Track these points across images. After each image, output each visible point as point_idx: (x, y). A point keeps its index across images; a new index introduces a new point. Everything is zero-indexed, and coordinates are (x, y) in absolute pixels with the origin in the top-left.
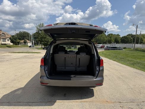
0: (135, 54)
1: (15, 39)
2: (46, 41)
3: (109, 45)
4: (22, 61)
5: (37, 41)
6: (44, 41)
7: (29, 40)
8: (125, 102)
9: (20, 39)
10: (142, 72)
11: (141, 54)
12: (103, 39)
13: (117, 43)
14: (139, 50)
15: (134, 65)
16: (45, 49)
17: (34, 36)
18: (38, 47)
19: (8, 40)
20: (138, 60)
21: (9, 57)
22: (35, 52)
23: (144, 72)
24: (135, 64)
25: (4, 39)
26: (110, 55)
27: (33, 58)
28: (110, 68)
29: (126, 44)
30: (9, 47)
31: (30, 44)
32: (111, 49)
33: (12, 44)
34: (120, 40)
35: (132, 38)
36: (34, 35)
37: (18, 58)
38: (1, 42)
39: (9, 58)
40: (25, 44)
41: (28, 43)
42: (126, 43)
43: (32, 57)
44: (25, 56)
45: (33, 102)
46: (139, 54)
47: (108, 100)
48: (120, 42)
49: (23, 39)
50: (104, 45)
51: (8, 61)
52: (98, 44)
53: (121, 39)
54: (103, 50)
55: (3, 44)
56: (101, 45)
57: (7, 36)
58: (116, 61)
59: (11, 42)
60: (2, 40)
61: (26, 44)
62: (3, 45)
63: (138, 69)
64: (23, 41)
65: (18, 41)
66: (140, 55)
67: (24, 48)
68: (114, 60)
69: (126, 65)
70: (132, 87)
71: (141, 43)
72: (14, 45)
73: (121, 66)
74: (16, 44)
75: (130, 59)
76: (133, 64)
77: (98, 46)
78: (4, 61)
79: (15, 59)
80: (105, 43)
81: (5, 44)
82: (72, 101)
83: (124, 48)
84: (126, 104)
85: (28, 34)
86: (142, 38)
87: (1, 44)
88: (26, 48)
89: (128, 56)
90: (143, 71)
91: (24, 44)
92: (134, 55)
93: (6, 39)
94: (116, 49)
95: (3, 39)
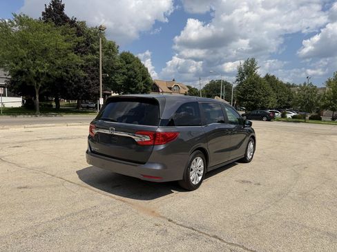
2: (253, 101)
6: (248, 101)
57: (182, 91)
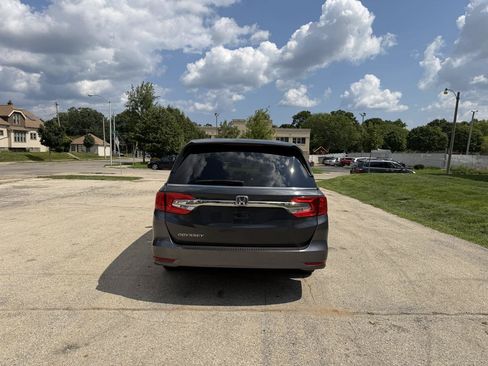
0: (446, 185)
1: (57, 135)
2: (158, 142)
3: (366, 158)
4: (85, 204)
5: (126, 141)
6: (152, 142)
7: (101, 137)
8: (385, 312)
9: (70, 133)
10: (457, 239)
11: (463, 187)
12: (346, 135)
13: (393, 151)
14: (467, 173)
15: (435, 220)
16: (155, 166)
17: (117, 123)
18: (131, 160)
19: (33, 137)
20: (451, 206)
21: (41, 191)
22: (124, 175)
23: (460, 240)
24: (440, 215)
25: (20, 134)
26: (364, 189)
27: (118, 195)
28: (359, 227)
29: (422, 155)
30: (37, 158)
31: (104, 151)
32: (372, 171)
33: (44, 149)
34: (405, 141)
35: (445, 135)
36: (119, 119)
37: (72, 196)
38: (10, 143)
39: (44, 194)
40: (88, 150)
41: (98, 145)
42: (424, 151)
43: (114, 191)
44: (93, 189)
45: (134, 310)
46: (458, 187)
47: (340, 309)
48: (405, 146)
49: (82, 133)
50: (350, 156)
51: (41, 204)
52: (331, 152)
53: (408, 138)
54: (347, 173)
55: (15, 149)
56: (340, 156)
57: (28, 123)
58: (383, 209)
59: (41, 141)
60: (12, 134)
61: (92, 149)
62: (14, 154)
63: (446, 232)
64: (80, 140)
65: (67, 138)
66: (458, 190)
67: (84, 162)
68: (377, 206)
69: (412, 220)
70: (413, 279)
71: (473, 151)
72: (53, 153)
73: (393, 222)
74: (59, 151)
75: (427, 201)
76: (432, 218)
77: (332, 158)
78: (29, 203)
79: (63, 197)
80: (354, 149)
81: (24, 149)
82: (240, 307)
83: (416, 167)
84: (387, 317)
85: (97, 117)
86: (481, 133)
87: (10, 149)
88: (90, 162)
89: (421, 193)
90: (458, 236)
91: (84, 148)
92: (444, 188)
93: (25, 132)
94: (387, 169)
95: (15, 132)
